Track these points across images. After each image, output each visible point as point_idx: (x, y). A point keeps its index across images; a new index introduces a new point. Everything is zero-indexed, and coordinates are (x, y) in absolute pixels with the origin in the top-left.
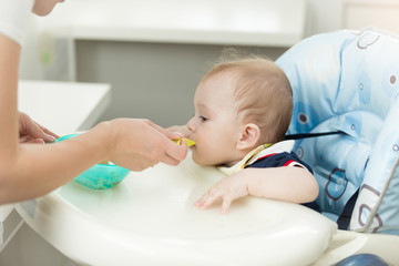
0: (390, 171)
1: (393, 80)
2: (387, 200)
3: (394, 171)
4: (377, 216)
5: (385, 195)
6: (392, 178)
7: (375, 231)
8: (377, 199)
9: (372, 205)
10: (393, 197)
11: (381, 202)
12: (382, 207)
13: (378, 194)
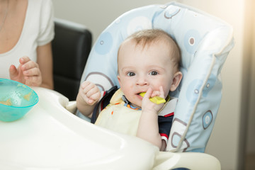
0: (193, 108)
1: (192, 41)
2: (192, 128)
3: (196, 108)
4: (185, 140)
5: (190, 125)
6: (195, 113)
7: (185, 150)
8: (185, 128)
9: (182, 133)
10: (196, 126)
11: (188, 130)
12: (189, 134)
13: (186, 124)
